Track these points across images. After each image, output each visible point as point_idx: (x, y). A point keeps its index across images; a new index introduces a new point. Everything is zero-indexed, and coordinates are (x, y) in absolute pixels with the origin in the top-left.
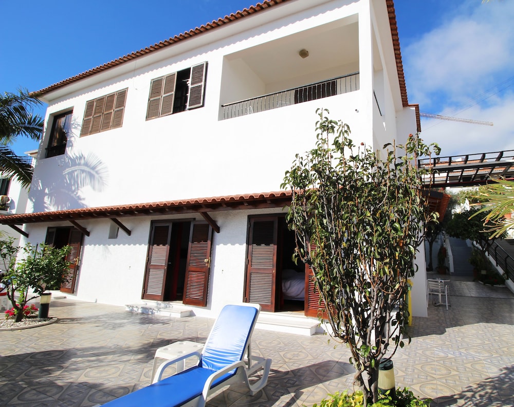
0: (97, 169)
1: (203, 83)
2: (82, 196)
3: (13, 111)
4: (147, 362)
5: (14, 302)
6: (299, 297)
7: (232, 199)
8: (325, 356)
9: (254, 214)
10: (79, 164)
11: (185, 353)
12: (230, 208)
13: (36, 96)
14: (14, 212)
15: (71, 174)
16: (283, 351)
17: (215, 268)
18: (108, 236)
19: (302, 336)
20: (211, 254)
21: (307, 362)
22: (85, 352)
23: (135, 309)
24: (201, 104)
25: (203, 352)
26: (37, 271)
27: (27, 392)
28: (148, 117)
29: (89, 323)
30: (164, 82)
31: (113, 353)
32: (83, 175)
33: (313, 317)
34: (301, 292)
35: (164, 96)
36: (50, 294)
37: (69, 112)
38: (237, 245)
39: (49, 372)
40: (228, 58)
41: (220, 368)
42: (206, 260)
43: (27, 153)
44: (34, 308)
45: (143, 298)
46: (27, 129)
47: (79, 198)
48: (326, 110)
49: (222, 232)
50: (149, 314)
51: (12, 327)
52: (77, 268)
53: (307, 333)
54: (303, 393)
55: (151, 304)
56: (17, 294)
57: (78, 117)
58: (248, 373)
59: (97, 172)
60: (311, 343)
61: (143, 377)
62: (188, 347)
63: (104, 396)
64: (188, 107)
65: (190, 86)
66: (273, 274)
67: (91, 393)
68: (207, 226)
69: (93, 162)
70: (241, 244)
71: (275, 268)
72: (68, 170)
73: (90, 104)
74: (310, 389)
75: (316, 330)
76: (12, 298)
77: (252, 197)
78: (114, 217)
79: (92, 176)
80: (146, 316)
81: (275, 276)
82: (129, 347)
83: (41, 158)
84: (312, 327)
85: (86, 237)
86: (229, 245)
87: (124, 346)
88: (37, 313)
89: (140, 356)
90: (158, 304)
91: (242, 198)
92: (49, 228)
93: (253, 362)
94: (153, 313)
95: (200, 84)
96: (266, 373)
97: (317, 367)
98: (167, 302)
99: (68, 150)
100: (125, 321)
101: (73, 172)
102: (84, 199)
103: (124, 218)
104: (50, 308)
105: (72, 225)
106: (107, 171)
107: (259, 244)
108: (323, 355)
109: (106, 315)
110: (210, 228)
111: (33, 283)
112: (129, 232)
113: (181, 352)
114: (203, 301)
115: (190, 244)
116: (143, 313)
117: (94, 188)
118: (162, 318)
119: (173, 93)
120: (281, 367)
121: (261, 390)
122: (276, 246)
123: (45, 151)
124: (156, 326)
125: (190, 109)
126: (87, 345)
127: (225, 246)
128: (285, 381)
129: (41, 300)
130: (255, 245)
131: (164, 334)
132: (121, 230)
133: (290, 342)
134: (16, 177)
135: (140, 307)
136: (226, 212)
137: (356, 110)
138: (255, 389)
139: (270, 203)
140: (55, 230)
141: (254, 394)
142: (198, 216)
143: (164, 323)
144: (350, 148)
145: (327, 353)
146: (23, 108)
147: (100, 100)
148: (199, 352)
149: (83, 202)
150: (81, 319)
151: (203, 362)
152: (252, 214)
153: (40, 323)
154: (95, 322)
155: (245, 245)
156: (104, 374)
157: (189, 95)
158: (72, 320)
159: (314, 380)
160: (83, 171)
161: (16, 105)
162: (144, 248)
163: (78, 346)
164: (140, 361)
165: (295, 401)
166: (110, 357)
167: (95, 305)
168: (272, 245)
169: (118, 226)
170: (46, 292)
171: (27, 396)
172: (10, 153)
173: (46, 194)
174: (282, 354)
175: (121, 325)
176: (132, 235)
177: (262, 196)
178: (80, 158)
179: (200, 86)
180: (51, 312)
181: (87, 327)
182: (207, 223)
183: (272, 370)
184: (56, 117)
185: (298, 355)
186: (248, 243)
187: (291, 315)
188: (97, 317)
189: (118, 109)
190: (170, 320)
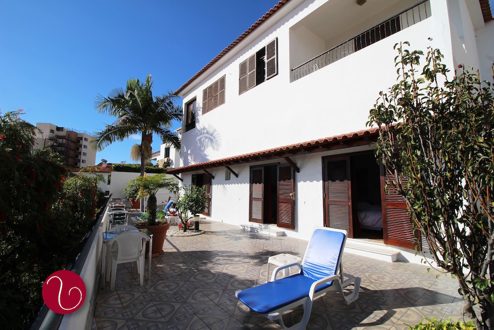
0: (214, 135)
1: (275, 56)
2: (207, 154)
3: (167, 105)
4: (261, 265)
5: (182, 220)
6: (375, 226)
7: (309, 144)
8: (411, 282)
9: (327, 155)
10: (204, 133)
11: (289, 263)
12: (306, 152)
13: (177, 94)
14: (173, 167)
15: (200, 140)
16: (367, 272)
17: (299, 200)
18: (224, 178)
19: (383, 262)
20: (294, 189)
21: (394, 285)
22: (222, 254)
23: (246, 228)
24: (276, 73)
25: (302, 264)
26: (192, 202)
27: (197, 275)
28: (240, 92)
29: (221, 235)
30: (248, 64)
31: (239, 256)
32: (207, 140)
33: (394, 246)
34: (377, 222)
35: (249, 74)
36: (199, 216)
37: (194, 100)
38: (315, 182)
39: (205, 263)
40: (292, 29)
41: (319, 278)
42: (291, 194)
43: (175, 131)
44: (192, 224)
45: (250, 221)
46: (174, 115)
47: (205, 155)
48: (406, 43)
49: (301, 172)
50: (255, 232)
51: (183, 235)
52: (210, 200)
53: (389, 260)
54: (395, 312)
55: (256, 225)
56: (183, 215)
57: (200, 102)
58: (342, 286)
59: (214, 137)
60: (394, 269)
61: (260, 275)
62: (290, 259)
63: (240, 284)
64: (266, 78)
65: (266, 61)
66: (349, 206)
67: (231, 281)
68: (290, 168)
69: (211, 131)
70: (318, 181)
71: (351, 201)
72: (198, 138)
73: (205, 92)
74: (403, 310)
75: (397, 258)
76: (181, 217)
77: (326, 141)
78: (227, 165)
79: (211, 140)
80: (253, 233)
81: (351, 207)
82: (247, 254)
83: (184, 132)
84: (393, 255)
85: (213, 180)
86: (308, 182)
87: (245, 252)
88: (194, 227)
89: (256, 261)
90: (260, 225)
91: (317, 142)
92: (192, 175)
93: (345, 278)
94: (257, 232)
95: (273, 57)
96: (357, 289)
97: (406, 291)
98: (266, 225)
99: (197, 124)
100: (242, 236)
101: (201, 138)
102: (208, 156)
103: (233, 166)
104: (200, 225)
105: (204, 172)
106: (220, 136)
107: (333, 180)
108: (410, 282)
109: (230, 231)
110: (292, 169)
111: (191, 209)
112: (237, 176)
113: (286, 262)
114: (292, 225)
115: (278, 182)
116: (251, 231)
117: (213, 148)
118: (264, 236)
119: (255, 70)
120: (368, 285)
121: (353, 302)
122: (350, 182)
123: (185, 128)
124: (261, 240)
125: (268, 79)
126: (223, 249)
127: (305, 183)
128: (376, 298)
129: (194, 219)
130: (330, 181)
131: (268, 247)
132: (231, 174)
133: (373, 266)
134: (173, 146)
135: (249, 227)
136: (303, 155)
137: (429, 39)
138: (349, 299)
139: (343, 145)
140: (195, 176)
141: (348, 304)
142: (282, 160)
143: (266, 239)
144: (445, 74)
145: (414, 280)
146: (171, 102)
147: (210, 87)
148: (300, 263)
149: (207, 157)
150: (216, 232)
151: (304, 272)
152: (325, 155)
153: (196, 233)
154: (225, 235)
155: (321, 181)
156: (236, 270)
157: (266, 68)
158: (212, 232)
159: (405, 303)
160: (206, 137)
161: (168, 101)
162: (247, 186)
163: (218, 250)
164: (256, 264)
165: (390, 318)
166: (237, 259)
167: (221, 224)
168: (346, 181)
169: (229, 171)
170: (198, 214)
171: (198, 277)
172: (169, 131)
173: (189, 154)
174: (367, 274)
175: (240, 238)
176: (239, 177)
177: (335, 139)
178: (204, 129)
179: (274, 59)
180: (201, 227)
181: (221, 237)
182: (289, 165)
183: (361, 287)
184: (188, 104)
185: (383, 278)
186: (324, 180)
187: (370, 242)
188: (225, 232)
189: (221, 91)
190: (270, 237)
